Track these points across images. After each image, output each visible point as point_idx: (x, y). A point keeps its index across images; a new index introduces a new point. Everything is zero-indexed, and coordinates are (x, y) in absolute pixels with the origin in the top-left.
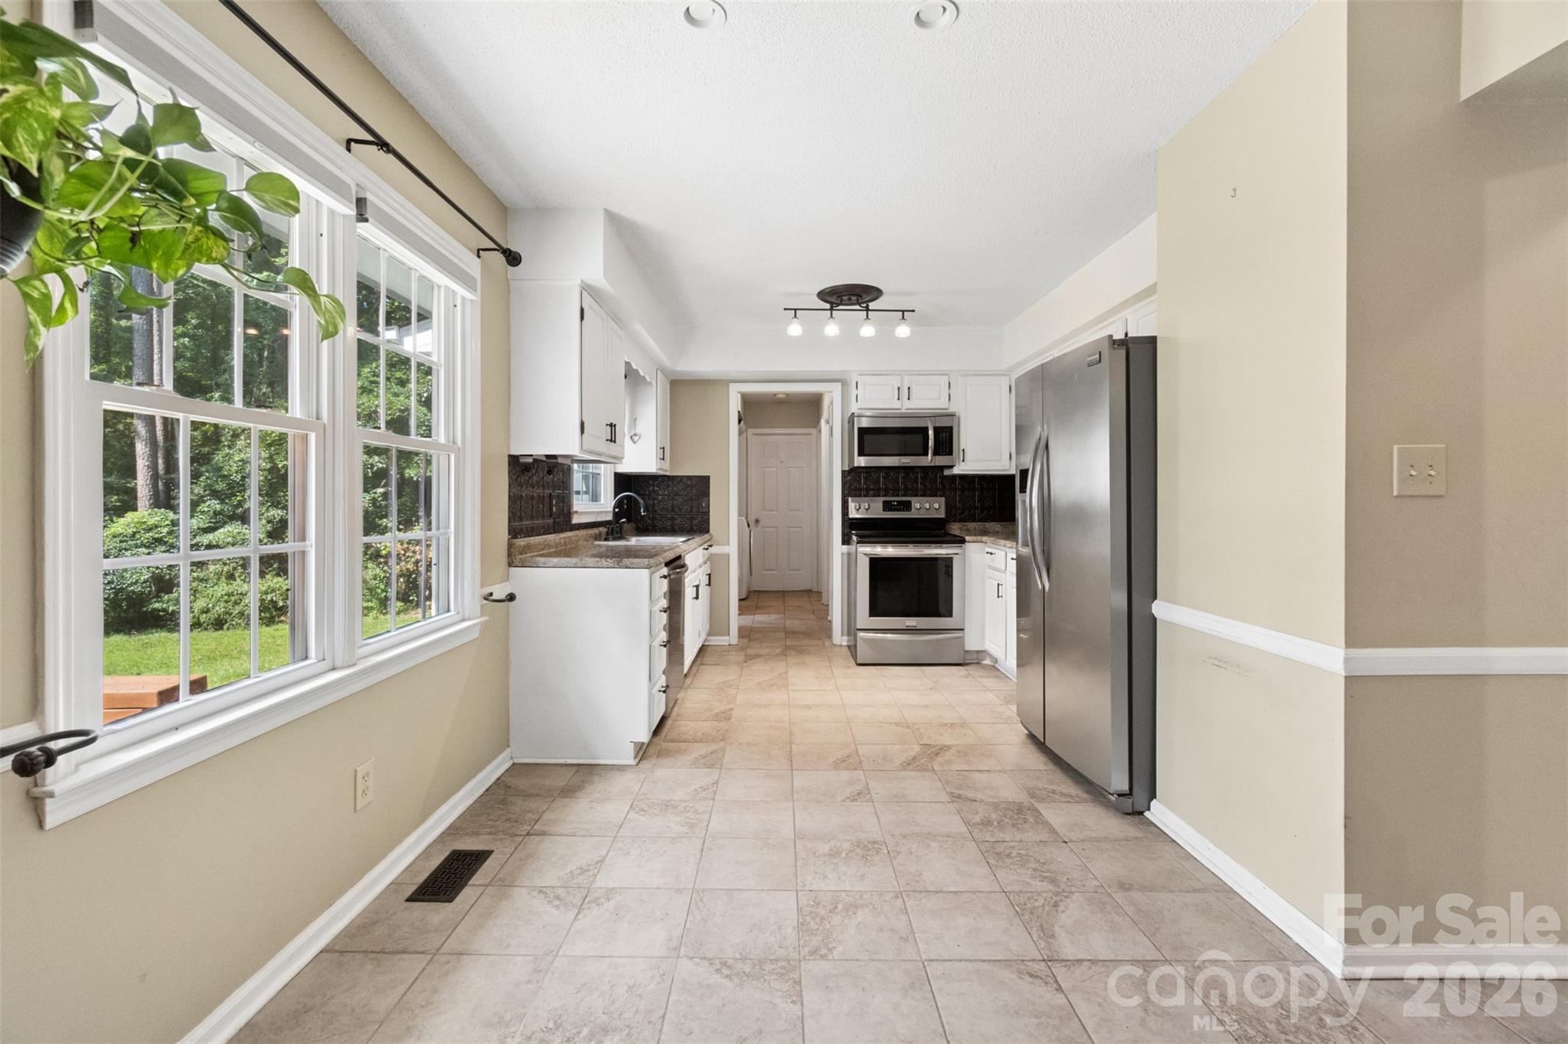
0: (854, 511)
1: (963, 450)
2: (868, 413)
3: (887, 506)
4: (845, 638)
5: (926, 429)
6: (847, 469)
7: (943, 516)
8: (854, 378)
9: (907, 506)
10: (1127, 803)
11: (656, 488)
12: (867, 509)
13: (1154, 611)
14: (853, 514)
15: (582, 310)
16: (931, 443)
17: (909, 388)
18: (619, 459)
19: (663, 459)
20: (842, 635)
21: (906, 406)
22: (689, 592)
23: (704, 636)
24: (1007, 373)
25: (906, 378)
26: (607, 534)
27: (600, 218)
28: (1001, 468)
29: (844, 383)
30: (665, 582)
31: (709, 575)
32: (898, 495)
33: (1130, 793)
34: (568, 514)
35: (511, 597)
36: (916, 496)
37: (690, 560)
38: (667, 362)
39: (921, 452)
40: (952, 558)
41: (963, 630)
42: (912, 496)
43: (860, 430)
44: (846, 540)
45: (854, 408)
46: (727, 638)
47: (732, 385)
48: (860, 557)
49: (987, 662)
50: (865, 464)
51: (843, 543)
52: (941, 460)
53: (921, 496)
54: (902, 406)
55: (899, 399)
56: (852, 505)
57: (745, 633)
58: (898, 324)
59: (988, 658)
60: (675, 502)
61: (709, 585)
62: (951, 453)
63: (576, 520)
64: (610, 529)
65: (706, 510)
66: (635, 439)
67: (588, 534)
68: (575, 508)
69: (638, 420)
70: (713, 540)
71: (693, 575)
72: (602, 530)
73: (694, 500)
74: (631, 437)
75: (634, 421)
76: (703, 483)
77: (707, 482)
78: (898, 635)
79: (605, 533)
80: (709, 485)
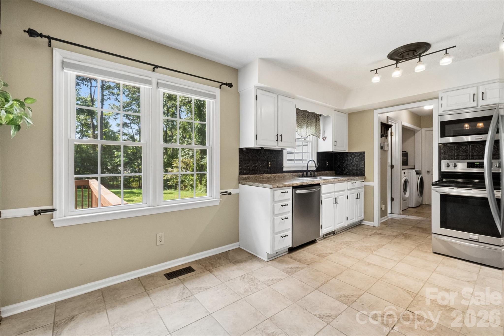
2: (450, 113)
3: (470, 165)
8: (440, 94)
12: (456, 167)
14: (444, 169)
15: (256, 96)
17: (483, 94)
19: (336, 146)
21: (481, 104)
22: (328, 200)
25: (481, 87)
34: (282, 168)
35: (230, 194)
43: (442, 122)
45: (440, 111)
46: (372, 223)
47: (375, 111)
48: (434, 193)
54: (477, 105)
55: (474, 101)
56: (444, 165)
60: (350, 163)
61: (359, 198)
63: (285, 169)
64: (305, 173)
65: (363, 166)
66: (324, 139)
67: (293, 175)
68: (285, 166)
69: (325, 131)
70: (366, 179)
71: (336, 194)
72: (301, 174)
73: (358, 162)
74: (323, 138)
75: (324, 132)
76: (362, 154)
77: (364, 155)
78: (467, 243)
79: (301, 175)
80: (365, 155)
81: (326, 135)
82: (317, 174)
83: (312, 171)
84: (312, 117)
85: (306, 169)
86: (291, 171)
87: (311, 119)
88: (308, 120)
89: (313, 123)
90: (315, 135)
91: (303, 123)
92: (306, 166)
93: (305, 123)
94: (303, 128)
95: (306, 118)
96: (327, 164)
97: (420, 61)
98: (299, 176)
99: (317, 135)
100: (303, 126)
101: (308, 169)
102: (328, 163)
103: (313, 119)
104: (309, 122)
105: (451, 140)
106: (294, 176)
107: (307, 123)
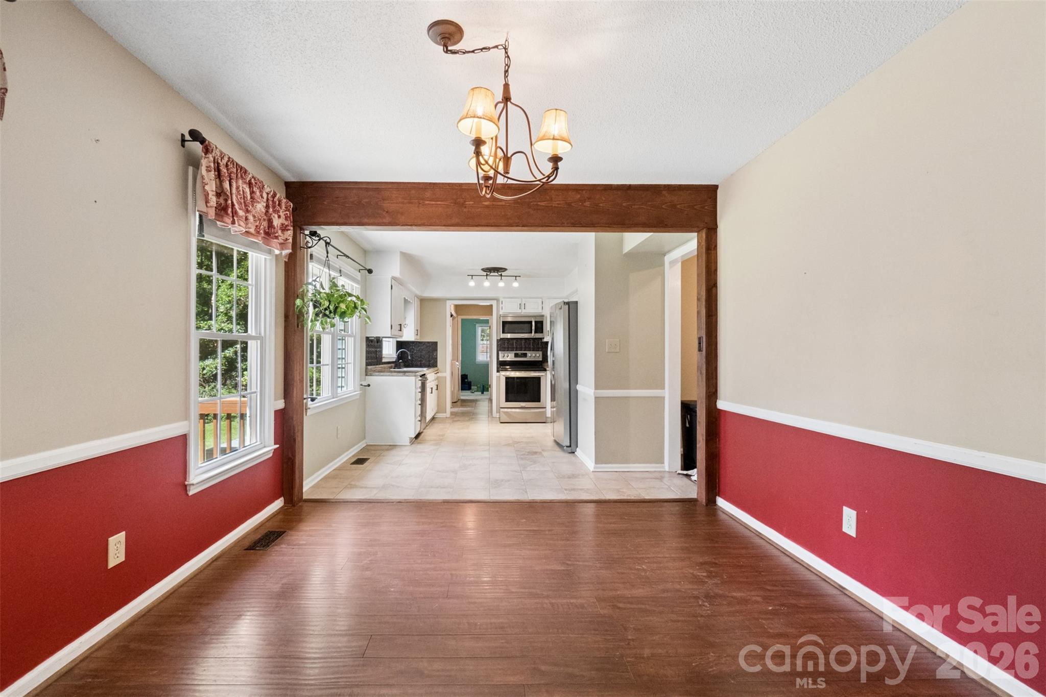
0: (502, 357)
1: (548, 331)
2: (507, 315)
3: (516, 355)
5: (530, 322)
6: (498, 339)
7: (541, 360)
8: (501, 299)
9: (525, 355)
10: (569, 449)
11: (413, 347)
12: (507, 357)
13: (577, 388)
14: (501, 359)
15: (392, 286)
16: (534, 328)
17: (525, 304)
18: (401, 336)
19: (417, 334)
20: (497, 413)
21: (524, 312)
22: (428, 390)
23: (435, 412)
25: (523, 299)
26: (395, 366)
27: (399, 254)
29: (498, 301)
30: (420, 382)
31: (437, 385)
32: (522, 350)
33: (570, 446)
34: (381, 358)
35: (369, 385)
36: (530, 351)
37: (428, 376)
38: (418, 293)
39: (529, 332)
40: (540, 377)
41: (543, 407)
42: (527, 351)
43: (504, 322)
44: (498, 370)
45: (503, 313)
46: (445, 414)
47: (448, 301)
48: (502, 376)
50: (505, 337)
51: (497, 372)
52: (538, 336)
53: (532, 351)
54: (521, 312)
55: (521, 309)
56: (501, 355)
57: (452, 413)
58: (514, 282)
60: (422, 354)
61: (437, 389)
62: (542, 332)
63: (384, 360)
65: (436, 357)
66: (405, 326)
69: (406, 318)
70: (439, 370)
73: (433, 351)
76: (434, 345)
77: (436, 345)
78: (517, 410)
81: (406, 322)
105: (509, 336)
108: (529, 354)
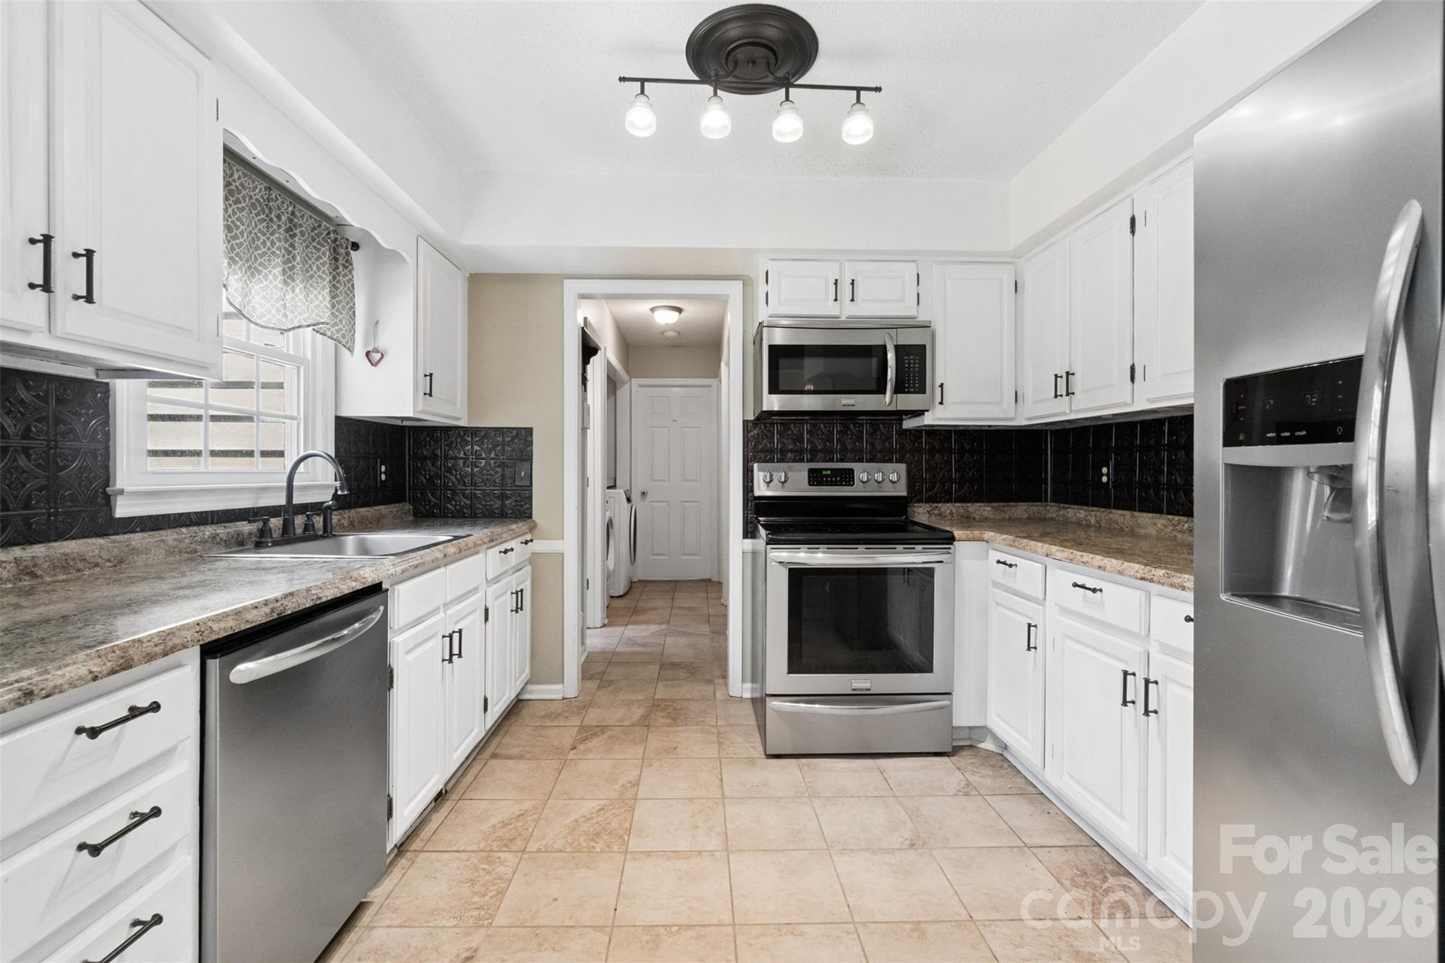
0: (763, 485)
1: (942, 386)
2: (785, 322)
3: (816, 477)
4: (748, 685)
5: (884, 349)
6: (752, 418)
7: (906, 494)
8: (763, 264)
9: (846, 477)
12: (783, 483)
14: (761, 490)
16: (891, 373)
17: (853, 283)
19: (430, 395)
20: (743, 682)
21: (847, 311)
23: (519, 682)
24: (1010, 260)
25: (849, 266)
28: (1002, 416)
29: (747, 282)
31: (523, 591)
32: (831, 460)
34: (108, 501)
36: (861, 460)
39: (873, 386)
40: (932, 570)
41: (949, 694)
42: (854, 461)
43: (772, 348)
44: (749, 532)
45: (763, 314)
46: (559, 687)
47: (568, 283)
49: (988, 745)
50: (781, 407)
51: (746, 536)
52: (906, 402)
53: (868, 461)
54: (841, 312)
55: (836, 300)
56: (759, 476)
57: (592, 671)
59: (989, 738)
60: (477, 472)
62: (924, 390)
63: (122, 510)
64: (275, 523)
65: (527, 483)
66: (373, 357)
67: (198, 539)
68: (127, 489)
69: (377, 322)
70: (536, 531)
71: (450, 612)
72: (245, 527)
73: (507, 467)
74: (368, 354)
75: (374, 325)
76: (521, 439)
77: (529, 439)
79: (250, 534)
80: (532, 442)
81: (382, 343)
82: (339, 520)
83: (316, 508)
84: (313, 240)
85: (282, 501)
86: (181, 515)
87: (307, 247)
88: (292, 245)
89: (319, 268)
90: (329, 334)
91: (265, 253)
92: (285, 484)
93: (273, 253)
94: (266, 277)
95: (279, 227)
96: (381, 473)
97: (787, 98)
98: (239, 544)
99: (338, 331)
100: (266, 268)
101: (297, 500)
102: (383, 468)
103: (318, 250)
104: (298, 259)
106: (204, 542)
107: (289, 260)
108: (862, 472)
